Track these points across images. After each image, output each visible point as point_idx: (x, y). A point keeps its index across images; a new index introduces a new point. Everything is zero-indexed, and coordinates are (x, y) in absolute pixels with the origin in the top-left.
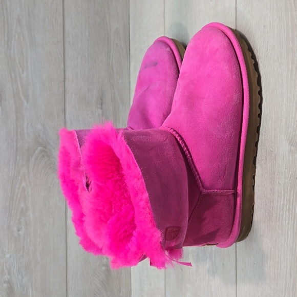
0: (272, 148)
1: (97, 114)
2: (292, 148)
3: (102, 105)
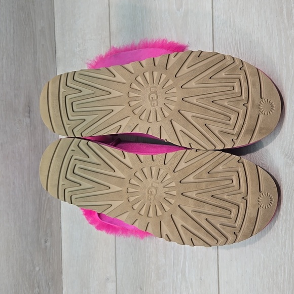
0: (264, 161)
1: (25, 124)
2: (288, 161)
3: (29, 113)
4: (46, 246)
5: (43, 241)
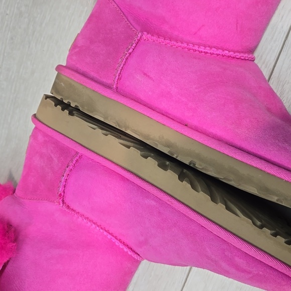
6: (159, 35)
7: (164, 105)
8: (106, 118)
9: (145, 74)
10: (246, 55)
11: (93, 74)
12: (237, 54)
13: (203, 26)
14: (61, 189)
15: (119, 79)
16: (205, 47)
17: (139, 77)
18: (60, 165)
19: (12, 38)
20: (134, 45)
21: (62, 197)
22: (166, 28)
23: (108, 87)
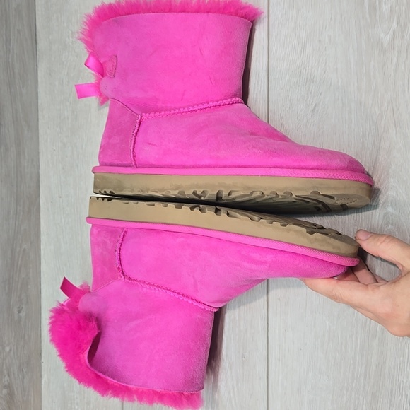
4: (20, 318)
5: (16, 311)
6: (155, 112)
7: (168, 161)
8: (133, 190)
9: (150, 144)
10: (229, 100)
11: (116, 162)
12: (220, 102)
13: (185, 91)
14: (117, 262)
15: (134, 156)
16: (193, 106)
17: (147, 148)
18: (112, 244)
19: (63, 168)
20: (137, 126)
21: (121, 269)
22: (160, 104)
23: (130, 166)
